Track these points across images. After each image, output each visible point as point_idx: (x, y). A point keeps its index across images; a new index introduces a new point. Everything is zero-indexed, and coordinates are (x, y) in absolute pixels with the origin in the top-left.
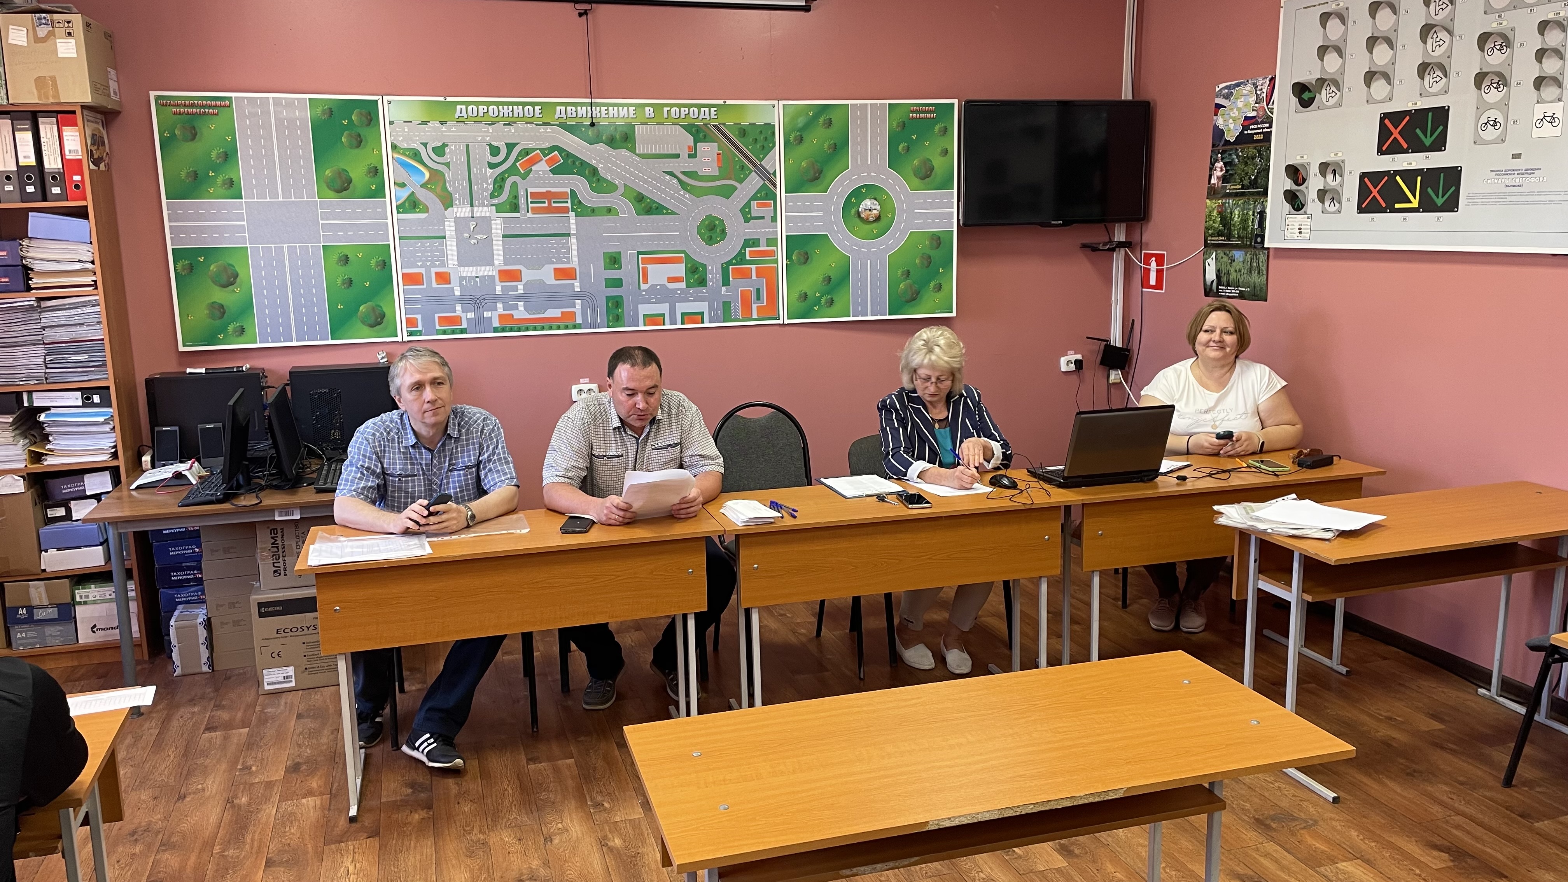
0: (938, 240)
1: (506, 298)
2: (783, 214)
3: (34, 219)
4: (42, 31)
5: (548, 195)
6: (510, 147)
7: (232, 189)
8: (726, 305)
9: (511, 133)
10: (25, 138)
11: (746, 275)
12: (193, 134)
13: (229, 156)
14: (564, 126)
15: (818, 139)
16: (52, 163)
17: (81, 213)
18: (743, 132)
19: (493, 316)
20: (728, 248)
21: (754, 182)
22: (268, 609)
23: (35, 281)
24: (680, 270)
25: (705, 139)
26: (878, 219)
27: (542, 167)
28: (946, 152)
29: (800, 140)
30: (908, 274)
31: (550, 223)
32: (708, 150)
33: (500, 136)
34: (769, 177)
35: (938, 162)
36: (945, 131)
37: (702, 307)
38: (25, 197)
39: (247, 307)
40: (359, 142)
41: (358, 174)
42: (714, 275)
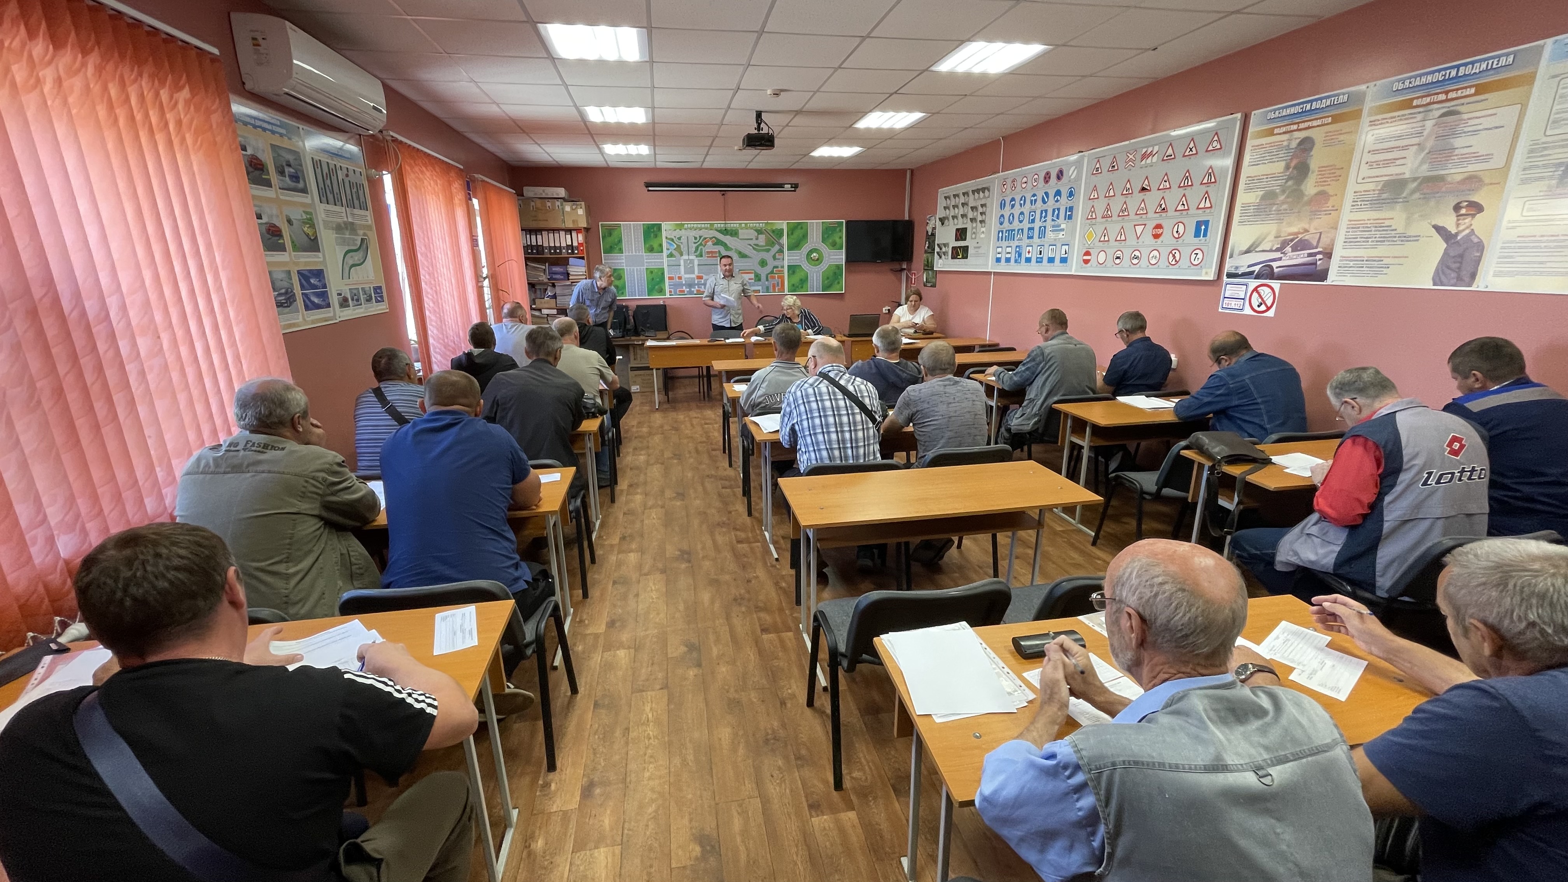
0: (839, 267)
1: (698, 284)
2: (786, 258)
3: (572, 261)
4: (574, 207)
5: (712, 252)
6: (700, 237)
7: (621, 251)
8: (768, 288)
9: (701, 233)
10: (568, 237)
11: (773, 278)
12: (610, 235)
13: (620, 241)
14: (717, 230)
15: (798, 233)
16: (575, 244)
17: (583, 258)
18: (773, 231)
19: (694, 290)
20: (768, 269)
21: (777, 247)
22: (633, 369)
23: (571, 277)
24: (752, 276)
25: (762, 233)
26: (818, 259)
27: (710, 243)
28: (841, 238)
29: (792, 234)
30: (828, 278)
31: (711, 261)
32: (762, 238)
33: (697, 233)
34: (782, 246)
35: (838, 240)
36: (841, 231)
37: (760, 288)
38: (568, 253)
39: (624, 287)
40: (656, 236)
41: (656, 246)
42: (763, 277)
